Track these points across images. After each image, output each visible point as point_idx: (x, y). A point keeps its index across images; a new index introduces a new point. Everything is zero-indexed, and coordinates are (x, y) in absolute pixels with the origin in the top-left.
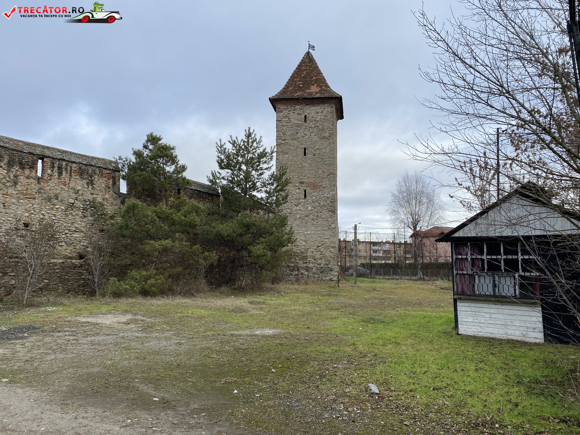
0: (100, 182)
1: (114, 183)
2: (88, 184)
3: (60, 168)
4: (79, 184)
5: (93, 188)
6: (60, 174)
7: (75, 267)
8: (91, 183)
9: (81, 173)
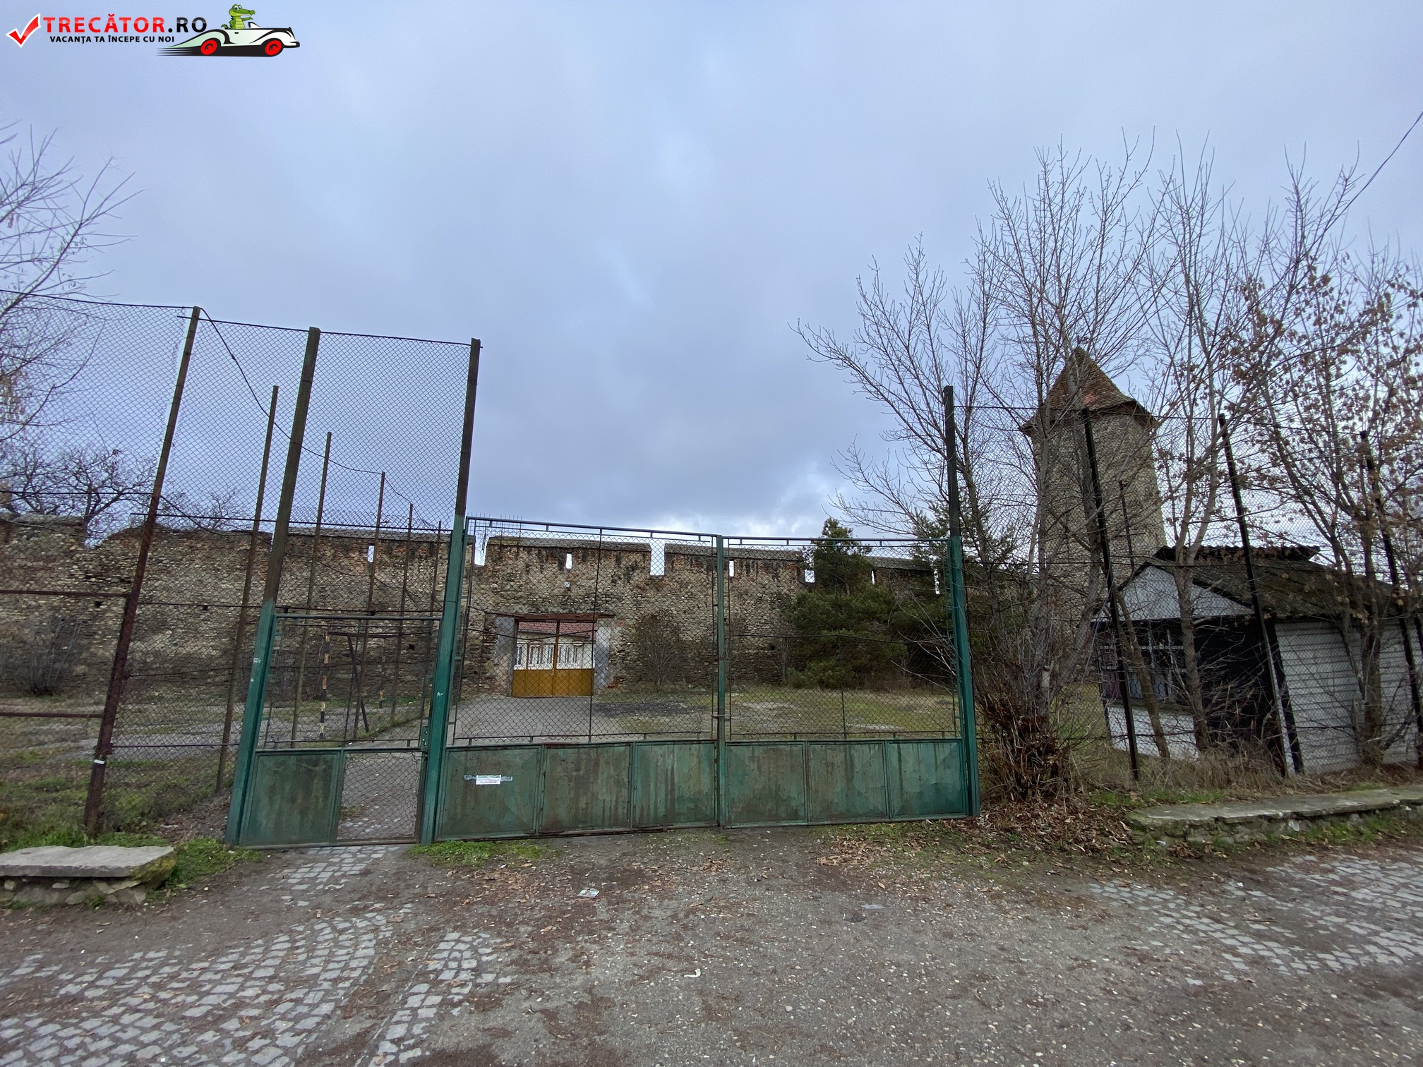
0: (785, 575)
1: (799, 574)
2: (773, 578)
3: (748, 566)
4: (766, 578)
5: (779, 581)
6: (748, 571)
7: (768, 657)
8: (776, 576)
9: (767, 568)
